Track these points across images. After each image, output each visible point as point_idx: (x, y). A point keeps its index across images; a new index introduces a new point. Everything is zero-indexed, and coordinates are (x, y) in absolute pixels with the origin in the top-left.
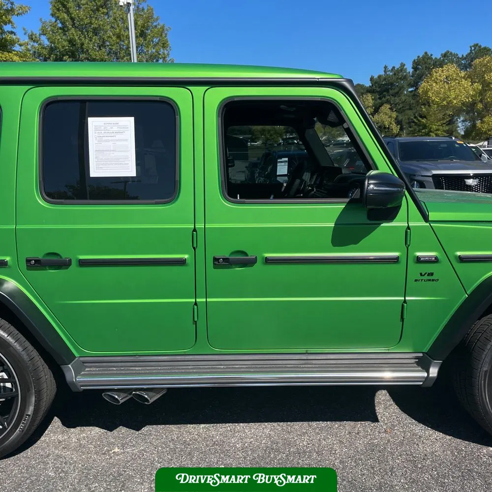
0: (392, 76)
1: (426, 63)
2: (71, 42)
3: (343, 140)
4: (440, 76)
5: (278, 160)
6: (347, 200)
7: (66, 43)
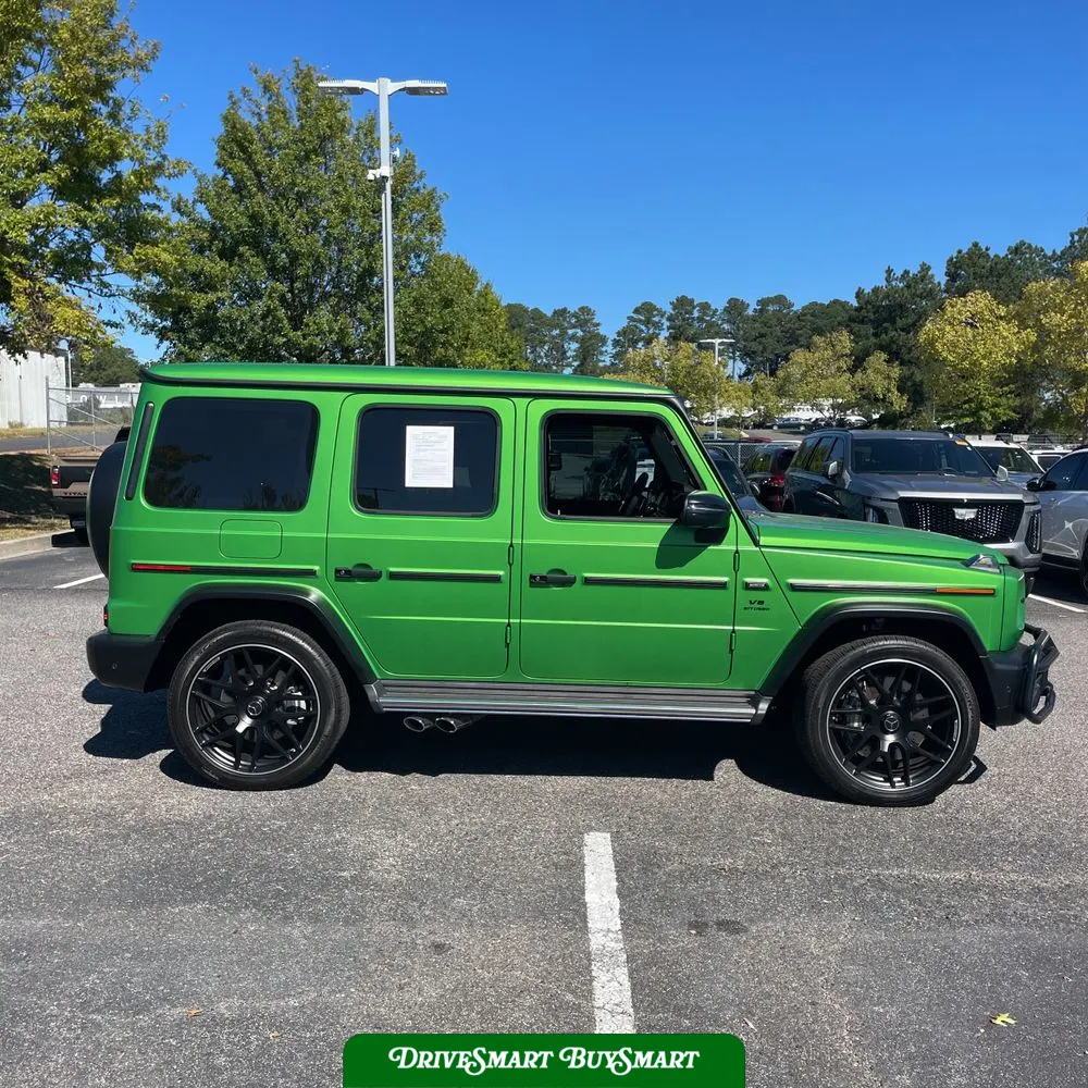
0: (902, 289)
1: (974, 265)
2: (255, 218)
3: (797, 419)
4: (960, 313)
5: (639, 463)
6: (674, 520)
7: (244, 220)
